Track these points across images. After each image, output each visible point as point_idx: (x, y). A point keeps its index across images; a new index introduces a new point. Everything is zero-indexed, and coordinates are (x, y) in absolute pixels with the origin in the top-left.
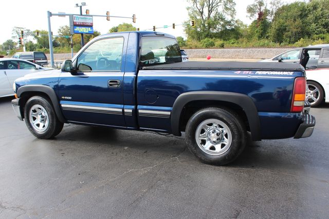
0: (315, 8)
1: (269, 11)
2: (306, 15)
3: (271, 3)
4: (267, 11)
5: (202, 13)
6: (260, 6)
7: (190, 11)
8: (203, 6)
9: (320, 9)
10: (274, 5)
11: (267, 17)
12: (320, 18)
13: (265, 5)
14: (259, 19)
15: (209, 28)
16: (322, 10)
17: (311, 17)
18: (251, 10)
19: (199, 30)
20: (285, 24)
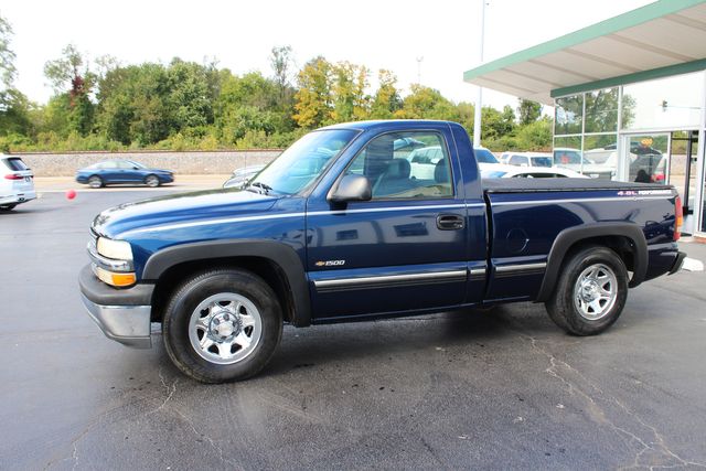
0: (182, 77)
1: (95, 76)
2: (168, 90)
3: (97, 62)
4: (90, 76)
6: (75, 64)
9: (190, 81)
10: (103, 64)
11: (92, 89)
12: (194, 97)
13: (85, 64)
14: (74, 92)
16: (194, 83)
17: (175, 93)
18: (54, 72)
20: (131, 105)
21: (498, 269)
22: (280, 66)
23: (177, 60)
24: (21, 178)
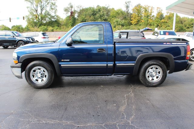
0: (99, 11)
1: (76, 11)
2: (96, 14)
3: (77, 7)
4: (75, 11)
5: (37, 11)
6: (71, 8)
7: (29, 9)
8: (37, 6)
9: (102, 12)
10: (79, 8)
11: (75, 14)
12: (102, 16)
13: (74, 8)
14: (71, 15)
15: (42, 20)
16: (103, 12)
17: (98, 15)
18: (66, 10)
19: (35, 21)
20: (85, 19)
21: (117, 65)
22: (127, 7)
23: (98, 6)
24: (45, 38)
